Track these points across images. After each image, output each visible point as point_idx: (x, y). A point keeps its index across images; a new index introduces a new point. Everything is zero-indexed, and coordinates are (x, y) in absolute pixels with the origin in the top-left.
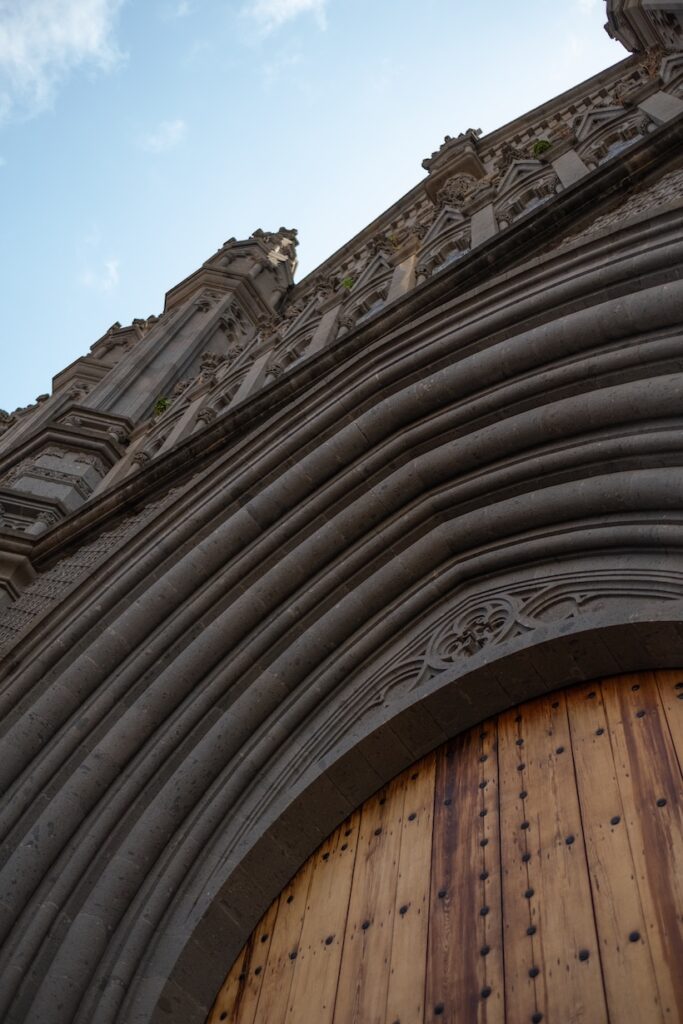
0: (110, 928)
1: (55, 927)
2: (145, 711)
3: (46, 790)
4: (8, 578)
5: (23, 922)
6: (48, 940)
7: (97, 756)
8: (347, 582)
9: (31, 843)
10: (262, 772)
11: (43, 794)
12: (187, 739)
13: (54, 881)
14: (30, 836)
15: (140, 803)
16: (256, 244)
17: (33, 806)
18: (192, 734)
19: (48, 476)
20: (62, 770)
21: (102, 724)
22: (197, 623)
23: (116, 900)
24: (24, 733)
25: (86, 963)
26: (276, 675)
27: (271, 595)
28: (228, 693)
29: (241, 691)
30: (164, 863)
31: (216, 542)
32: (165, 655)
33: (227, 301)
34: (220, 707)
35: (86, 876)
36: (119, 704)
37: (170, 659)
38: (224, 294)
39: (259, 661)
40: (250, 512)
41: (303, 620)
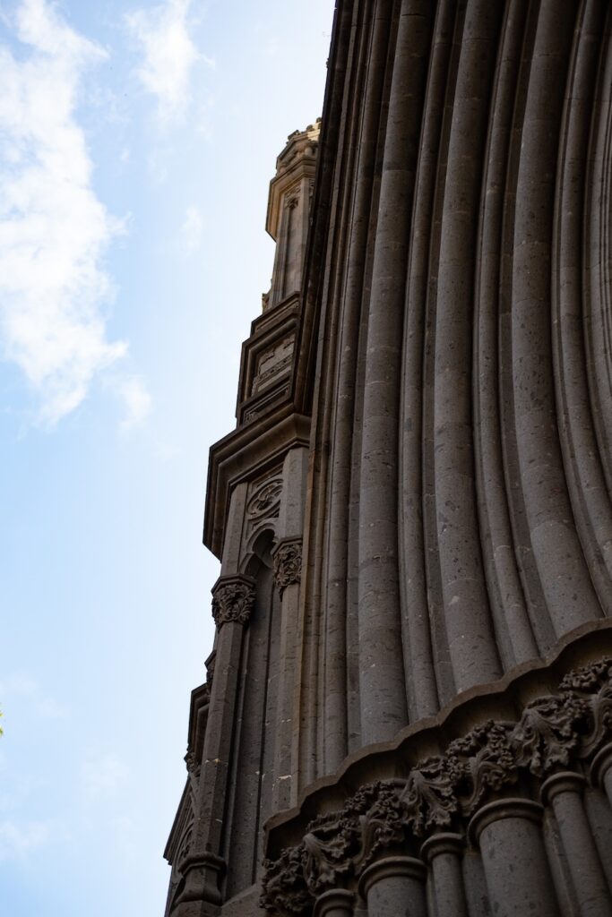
0: (565, 521)
1: (520, 561)
2: (447, 370)
3: (424, 491)
4: (295, 437)
5: (491, 580)
6: (523, 574)
7: (440, 432)
8: (513, 125)
9: (445, 527)
10: (585, 314)
11: (425, 496)
12: (500, 357)
13: (489, 536)
14: (440, 524)
15: (507, 431)
16: (295, 142)
17: (425, 510)
18: (501, 350)
19: (273, 371)
20: (424, 468)
21: (424, 413)
22: (429, 280)
23: (551, 500)
24: (371, 471)
25: (569, 556)
26: (524, 242)
27: (462, 200)
28: (500, 297)
29: (509, 286)
30: (568, 446)
31: (386, 216)
32: (426, 325)
33: (305, 184)
34: (505, 312)
35: (512, 510)
36: (425, 390)
37: (432, 325)
38: (300, 184)
39: (502, 252)
40: (389, 168)
41: (507, 188)
